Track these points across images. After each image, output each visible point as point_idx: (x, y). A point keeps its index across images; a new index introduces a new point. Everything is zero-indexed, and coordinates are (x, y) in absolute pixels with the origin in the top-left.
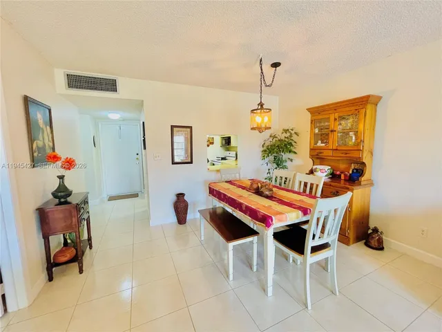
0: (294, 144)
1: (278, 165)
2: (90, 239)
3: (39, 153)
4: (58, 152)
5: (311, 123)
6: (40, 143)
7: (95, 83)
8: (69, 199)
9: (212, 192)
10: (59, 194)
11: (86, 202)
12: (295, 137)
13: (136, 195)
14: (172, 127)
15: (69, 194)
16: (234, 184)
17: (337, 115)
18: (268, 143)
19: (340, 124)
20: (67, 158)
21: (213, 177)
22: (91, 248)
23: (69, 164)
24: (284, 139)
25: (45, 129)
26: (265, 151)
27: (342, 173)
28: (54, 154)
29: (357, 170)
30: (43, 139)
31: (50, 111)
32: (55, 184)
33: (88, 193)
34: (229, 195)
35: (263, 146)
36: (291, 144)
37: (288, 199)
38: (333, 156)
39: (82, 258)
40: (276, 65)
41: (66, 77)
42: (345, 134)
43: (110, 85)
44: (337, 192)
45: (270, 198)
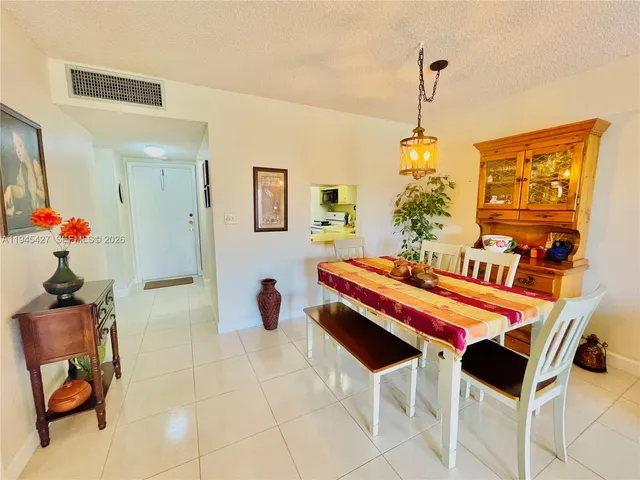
0: (445, 200)
1: (420, 234)
2: (116, 362)
3: (16, 210)
4: (56, 208)
5: (482, 166)
6: (20, 192)
7: (123, 88)
8: (78, 295)
9: (324, 277)
10: (59, 286)
11: (109, 298)
12: (447, 190)
13: (189, 280)
14: (256, 170)
15: (79, 284)
16: (359, 265)
17: (529, 155)
18: (405, 199)
19: (534, 169)
20: (73, 219)
21: (320, 253)
22: (118, 376)
23: (77, 230)
24: (430, 192)
25: (29, 165)
26: (398, 212)
27: (531, 247)
28: (47, 210)
29: (562, 243)
30: (27, 183)
31: (39, 132)
32: (51, 267)
33: (113, 281)
34: (362, 285)
35: (397, 204)
36: (441, 202)
37: (467, 292)
38: (519, 221)
39: (103, 402)
40: (439, 66)
41: (69, 73)
42: (543, 184)
43: (150, 94)
44: (531, 279)
45: (435, 290)
